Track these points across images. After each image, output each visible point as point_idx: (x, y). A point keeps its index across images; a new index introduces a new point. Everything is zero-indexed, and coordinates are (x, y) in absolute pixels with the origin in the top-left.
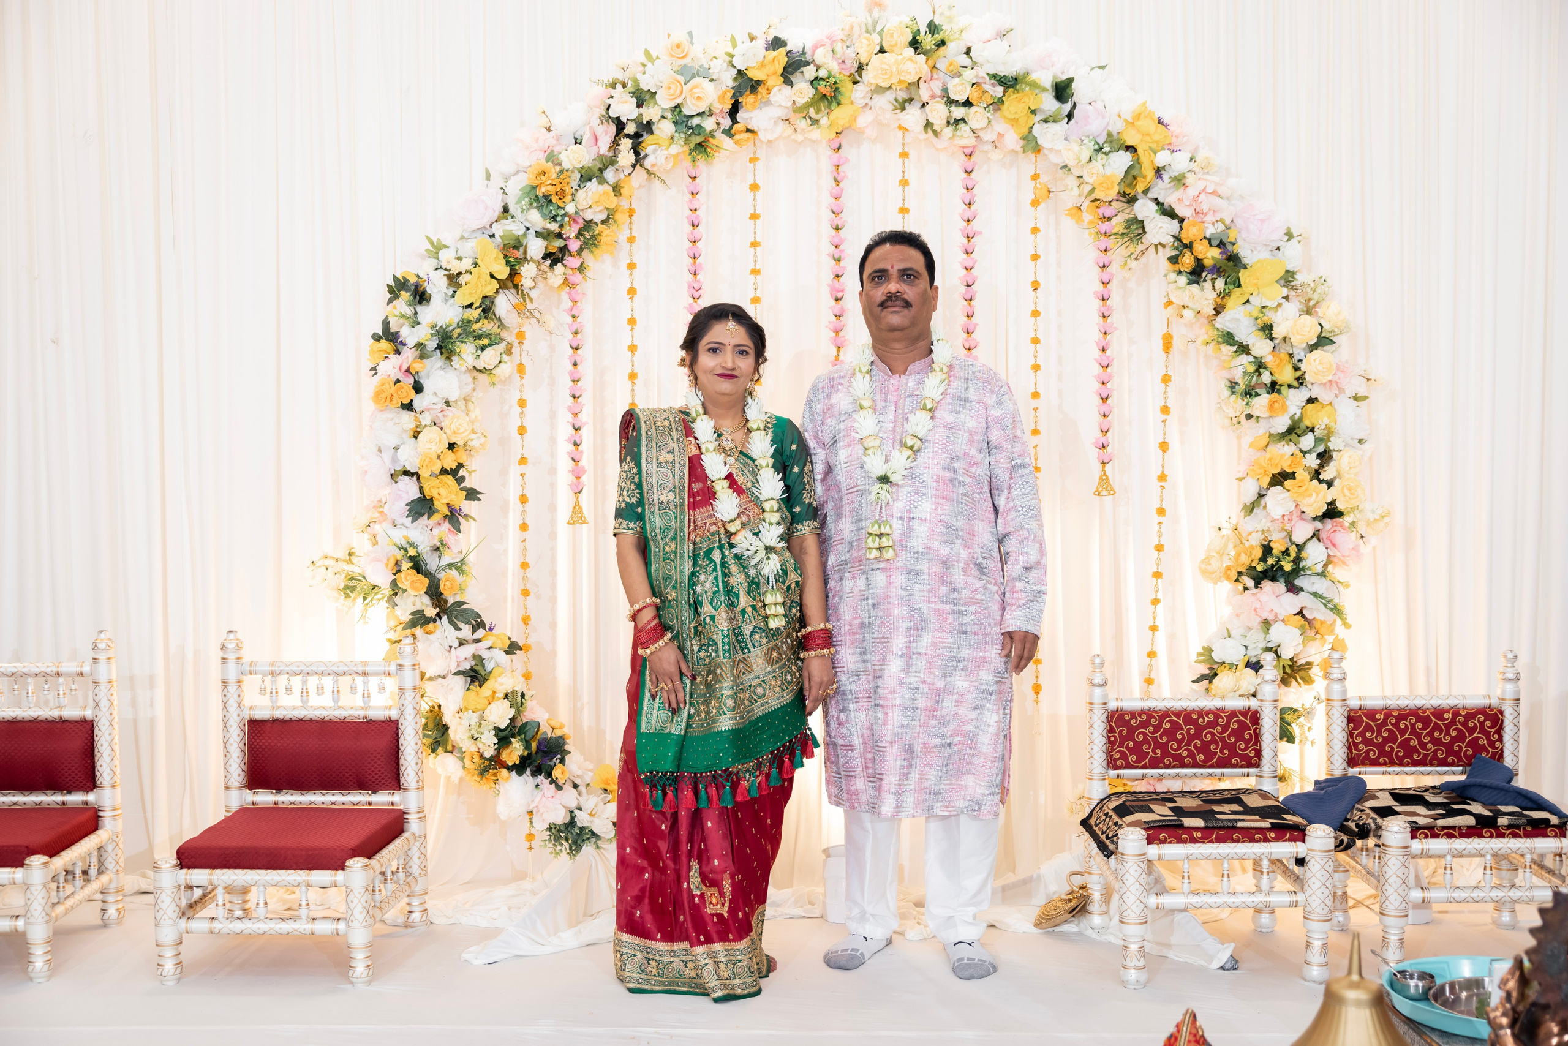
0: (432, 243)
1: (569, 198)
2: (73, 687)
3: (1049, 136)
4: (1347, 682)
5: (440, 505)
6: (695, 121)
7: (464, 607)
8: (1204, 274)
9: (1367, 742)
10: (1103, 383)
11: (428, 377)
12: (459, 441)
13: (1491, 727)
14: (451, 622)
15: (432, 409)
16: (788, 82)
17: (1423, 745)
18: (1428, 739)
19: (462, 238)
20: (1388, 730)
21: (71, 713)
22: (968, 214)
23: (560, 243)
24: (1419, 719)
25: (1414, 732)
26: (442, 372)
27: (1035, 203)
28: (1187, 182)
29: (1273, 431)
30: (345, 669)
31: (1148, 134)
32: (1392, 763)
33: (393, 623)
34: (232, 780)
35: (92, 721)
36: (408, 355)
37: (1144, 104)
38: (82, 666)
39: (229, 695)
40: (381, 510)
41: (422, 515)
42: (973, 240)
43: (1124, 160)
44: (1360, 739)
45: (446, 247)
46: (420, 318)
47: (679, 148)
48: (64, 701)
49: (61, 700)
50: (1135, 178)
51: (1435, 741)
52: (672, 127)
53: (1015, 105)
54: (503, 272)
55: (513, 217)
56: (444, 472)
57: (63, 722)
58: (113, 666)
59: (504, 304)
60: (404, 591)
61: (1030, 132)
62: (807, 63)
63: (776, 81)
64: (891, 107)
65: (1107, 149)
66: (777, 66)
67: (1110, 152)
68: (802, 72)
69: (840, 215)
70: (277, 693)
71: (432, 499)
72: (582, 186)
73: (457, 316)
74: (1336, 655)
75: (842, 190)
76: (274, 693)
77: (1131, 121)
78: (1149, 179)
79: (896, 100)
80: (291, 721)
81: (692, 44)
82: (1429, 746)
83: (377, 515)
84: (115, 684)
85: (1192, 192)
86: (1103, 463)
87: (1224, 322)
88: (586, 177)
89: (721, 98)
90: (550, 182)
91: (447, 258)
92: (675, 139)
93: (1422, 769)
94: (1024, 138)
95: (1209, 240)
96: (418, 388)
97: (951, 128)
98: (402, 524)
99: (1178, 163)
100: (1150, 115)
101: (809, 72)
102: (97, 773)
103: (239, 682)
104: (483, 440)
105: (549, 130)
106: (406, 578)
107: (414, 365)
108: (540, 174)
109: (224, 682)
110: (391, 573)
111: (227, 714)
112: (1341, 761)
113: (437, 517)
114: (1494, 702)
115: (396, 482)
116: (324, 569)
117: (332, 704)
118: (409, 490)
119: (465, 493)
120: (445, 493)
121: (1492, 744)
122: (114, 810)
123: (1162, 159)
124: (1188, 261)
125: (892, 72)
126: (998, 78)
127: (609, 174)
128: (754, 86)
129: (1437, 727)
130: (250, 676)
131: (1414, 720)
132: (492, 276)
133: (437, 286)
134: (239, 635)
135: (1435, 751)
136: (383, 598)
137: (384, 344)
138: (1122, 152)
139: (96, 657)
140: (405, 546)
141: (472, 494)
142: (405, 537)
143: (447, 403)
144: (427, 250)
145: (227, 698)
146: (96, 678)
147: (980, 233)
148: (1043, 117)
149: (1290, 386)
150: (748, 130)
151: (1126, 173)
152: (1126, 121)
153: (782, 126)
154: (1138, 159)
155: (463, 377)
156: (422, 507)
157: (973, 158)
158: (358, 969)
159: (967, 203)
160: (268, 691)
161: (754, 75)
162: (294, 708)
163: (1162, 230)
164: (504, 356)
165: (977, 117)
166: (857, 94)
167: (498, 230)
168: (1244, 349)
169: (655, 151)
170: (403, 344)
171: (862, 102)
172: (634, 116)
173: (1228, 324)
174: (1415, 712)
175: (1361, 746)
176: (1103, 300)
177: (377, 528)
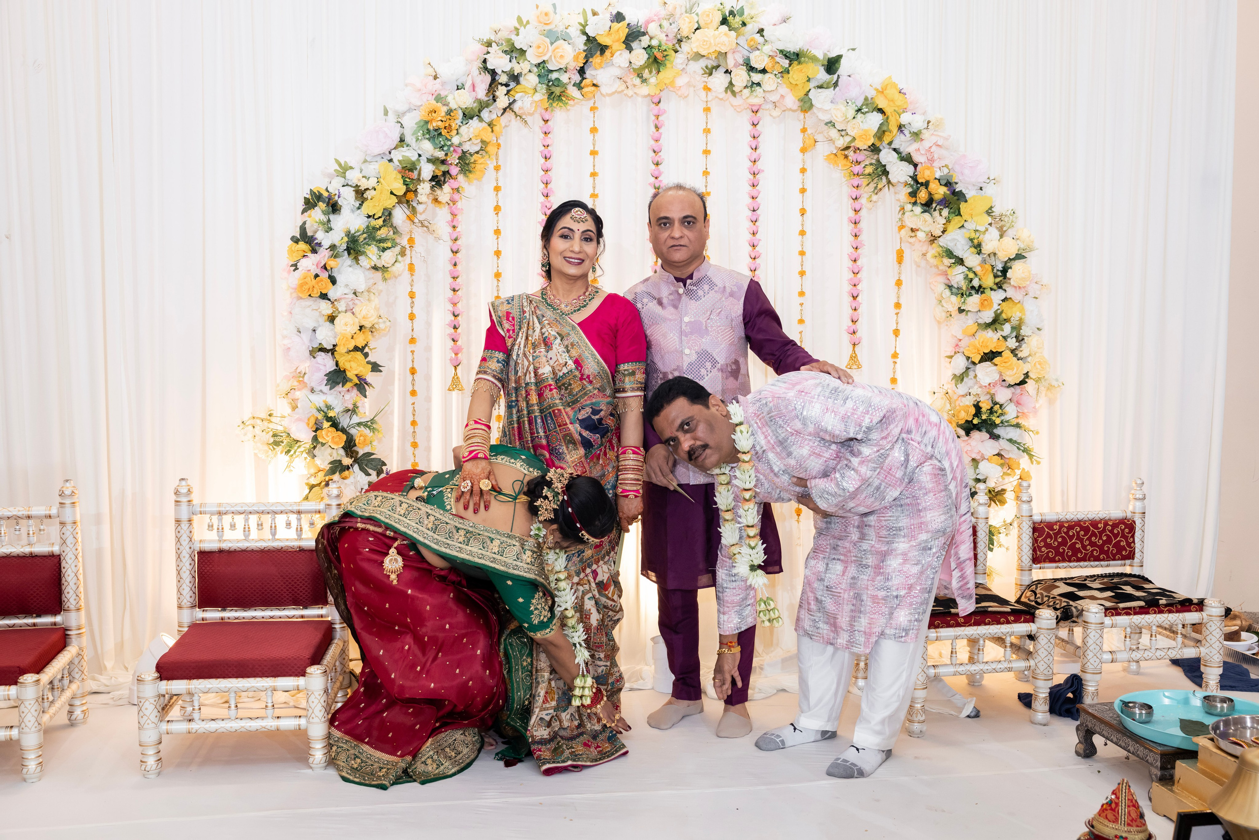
0: (340, 165)
1: (454, 132)
2: (42, 527)
3: (820, 98)
4: (1033, 503)
5: (350, 375)
6: (554, 76)
7: (373, 457)
8: (934, 205)
9: (1048, 546)
10: (855, 285)
11: (339, 272)
12: (368, 325)
13: (1128, 533)
14: (362, 469)
15: (344, 298)
16: (630, 49)
17: (1084, 547)
18: (1088, 542)
19: (365, 161)
20: (1062, 537)
21: (41, 549)
22: (755, 156)
23: (444, 168)
24: (1082, 528)
25: (1078, 538)
26: (351, 269)
27: (803, 150)
28: (923, 136)
29: (980, 321)
30: (283, 508)
31: (892, 101)
32: (1064, 560)
33: (313, 471)
34: (185, 601)
35: (59, 556)
36: (323, 255)
37: (890, 78)
38: (50, 510)
39: (182, 532)
40: (301, 379)
41: (338, 384)
42: (757, 176)
43: (876, 119)
44: (1042, 544)
45: (351, 168)
46: (333, 225)
47: (541, 95)
48: (34, 539)
49: (31, 538)
50: (884, 132)
51: (1092, 544)
52: (537, 79)
53: (797, 73)
54: (400, 189)
55: (407, 146)
56: (356, 349)
57: (32, 557)
58: (78, 509)
59: (400, 215)
60: (323, 444)
61: (807, 95)
62: (644, 34)
63: (618, 46)
64: (702, 72)
65: (865, 110)
66: (621, 35)
67: (866, 112)
68: (640, 41)
69: (660, 154)
70: (223, 529)
71: (344, 371)
72: (464, 123)
73: (363, 224)
74: (1025, 484)
75: (661, 134)
76: (220, 529)
77: (881, 90)
78: (894, 134)
79: (707, 67)
80: (235, 551)
81: (555, 13)
82: (1088, 547)
83: (296, 383)
84: (79, 524)
85: (926, 144)
86: (854, 345)
87: (945, 241)
88: (467, 116)
89: (576, 58)
90: (440, 118)
91: (353, 176)
92: (538, 89)
93: (1082, 563)
94: (801, 100)
95: (939, 180)
96: (333, 281)
97: (749, 89)
98: (321, 391)
99: (916, 122)
100: (894, 85)
101: (645, 41)
102: (63, 598)
103: (190, 521)
104: (388, 323)
105: (435, 78)
106: (327, 435)
107: (329, 263)
108: (431, 112)
109: (178, 521)
110: (311, 430)
111: (180, 547)
112: (1028, 560)
113: (349, 385)
114: (1129, 515)
115: (314, 357)
116: (251, 427)
117: (271, 537)
118: (326, 363)
119: (370, 366)
120: (355, 366)
121: (1129, 544)
122: (79, 629)
123: (905, 119)
124: (923, 195)
125: (711, 43)
126: (784, 53)
127: (485, 114)
128: (603, 49)
129: (1094, 534)
130: (200, 515)
131: (1078, 529)
132: (392, 193)
133: (347, 198)
134: (189, 482)
135: (1092, 551)
136: (305, 450)
137: (302, 246)
138: (875, 113)
139: (63, 501)
140: (325, 410)
141: (375, 367)
142: (324, 401)
143: (355, 293)
144: (335, 170)
145: (180, 534)
146: (63, 520)
147: (763, 171)
148: (816, 84)
149: (992, 289)
150: (594, 85)
151: (879, 128)
152: (877, 90)
153: (618, 82)
154: (887, 118)
155: (367, 273)
156: (337, 377)
157: (759, 114)
158: (316, 757)
159: (754, 148)
160: (215, 527)
161: (603, 40)
162: (238, 541)
163: (902, 172)
164: (399, 257)
165: (769, 81)
166: (678, 60)
167: (397, 156)
168: (960, 261)
169: (522, 97)
170: (319, 245)
171: (681, 67)
172: (507, 69)
173: (949, 244)
174: (1078, 523)
175: (1043, 549)
176: (855, 223)
177: (297, 394)
